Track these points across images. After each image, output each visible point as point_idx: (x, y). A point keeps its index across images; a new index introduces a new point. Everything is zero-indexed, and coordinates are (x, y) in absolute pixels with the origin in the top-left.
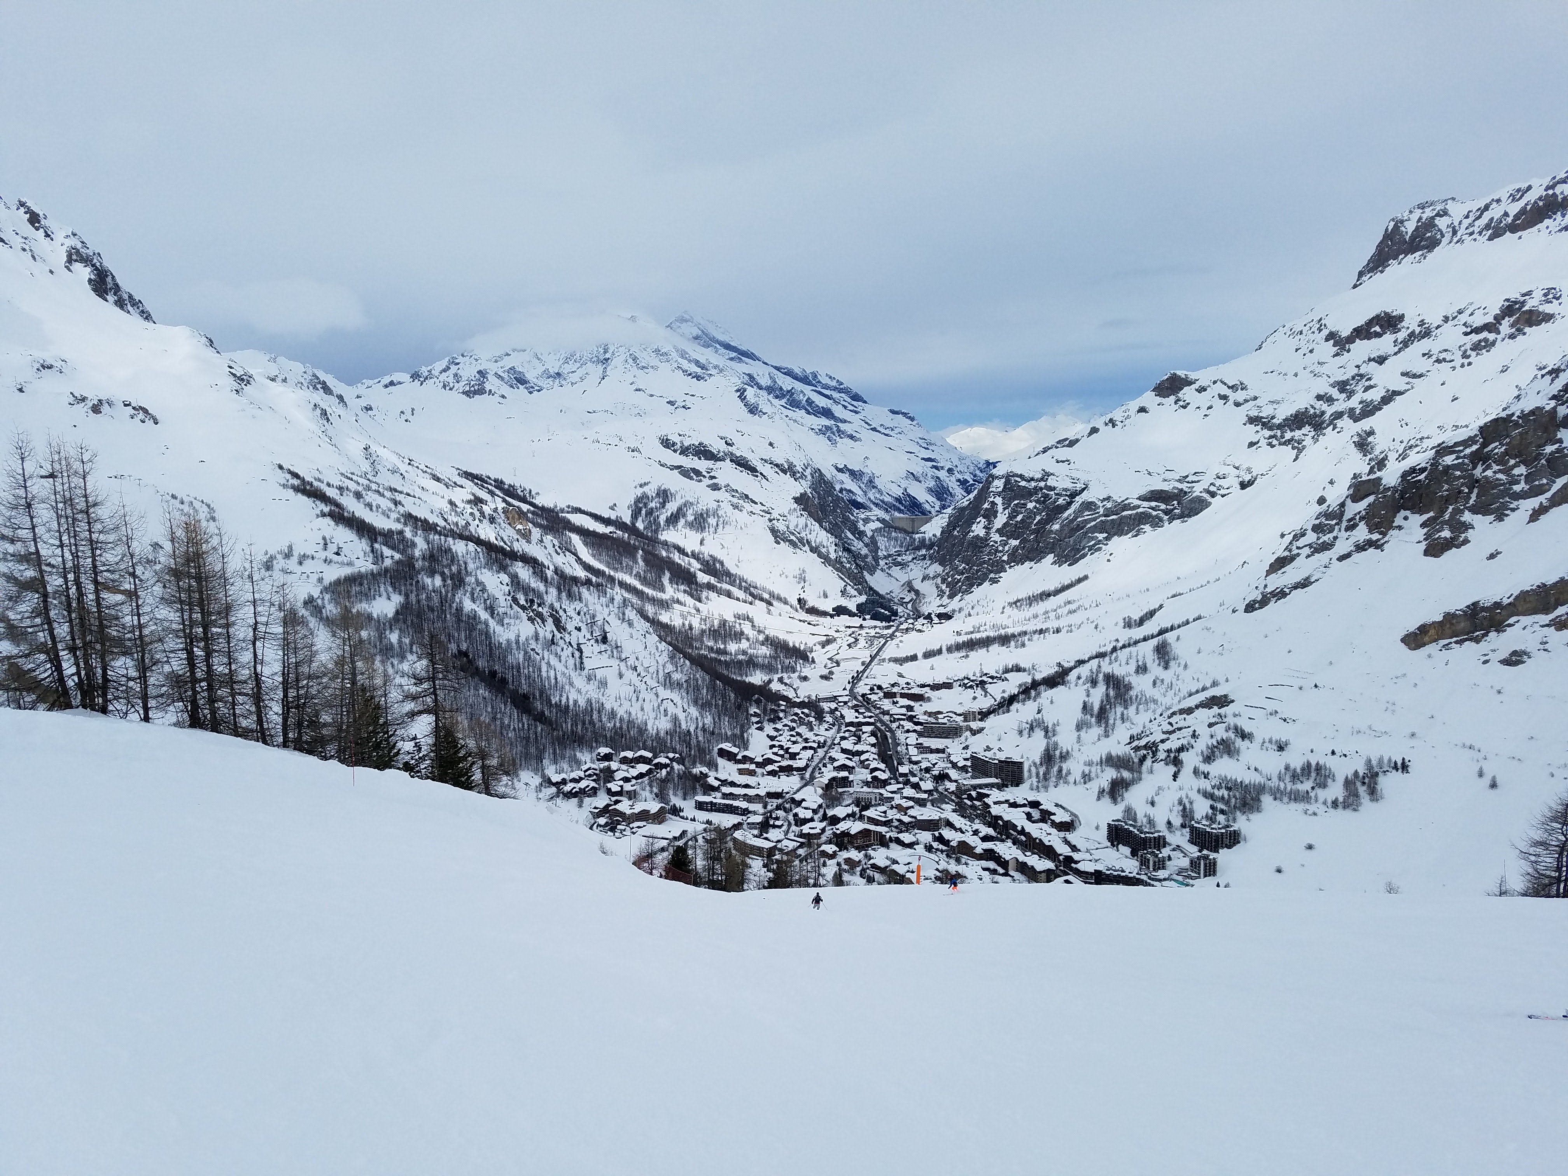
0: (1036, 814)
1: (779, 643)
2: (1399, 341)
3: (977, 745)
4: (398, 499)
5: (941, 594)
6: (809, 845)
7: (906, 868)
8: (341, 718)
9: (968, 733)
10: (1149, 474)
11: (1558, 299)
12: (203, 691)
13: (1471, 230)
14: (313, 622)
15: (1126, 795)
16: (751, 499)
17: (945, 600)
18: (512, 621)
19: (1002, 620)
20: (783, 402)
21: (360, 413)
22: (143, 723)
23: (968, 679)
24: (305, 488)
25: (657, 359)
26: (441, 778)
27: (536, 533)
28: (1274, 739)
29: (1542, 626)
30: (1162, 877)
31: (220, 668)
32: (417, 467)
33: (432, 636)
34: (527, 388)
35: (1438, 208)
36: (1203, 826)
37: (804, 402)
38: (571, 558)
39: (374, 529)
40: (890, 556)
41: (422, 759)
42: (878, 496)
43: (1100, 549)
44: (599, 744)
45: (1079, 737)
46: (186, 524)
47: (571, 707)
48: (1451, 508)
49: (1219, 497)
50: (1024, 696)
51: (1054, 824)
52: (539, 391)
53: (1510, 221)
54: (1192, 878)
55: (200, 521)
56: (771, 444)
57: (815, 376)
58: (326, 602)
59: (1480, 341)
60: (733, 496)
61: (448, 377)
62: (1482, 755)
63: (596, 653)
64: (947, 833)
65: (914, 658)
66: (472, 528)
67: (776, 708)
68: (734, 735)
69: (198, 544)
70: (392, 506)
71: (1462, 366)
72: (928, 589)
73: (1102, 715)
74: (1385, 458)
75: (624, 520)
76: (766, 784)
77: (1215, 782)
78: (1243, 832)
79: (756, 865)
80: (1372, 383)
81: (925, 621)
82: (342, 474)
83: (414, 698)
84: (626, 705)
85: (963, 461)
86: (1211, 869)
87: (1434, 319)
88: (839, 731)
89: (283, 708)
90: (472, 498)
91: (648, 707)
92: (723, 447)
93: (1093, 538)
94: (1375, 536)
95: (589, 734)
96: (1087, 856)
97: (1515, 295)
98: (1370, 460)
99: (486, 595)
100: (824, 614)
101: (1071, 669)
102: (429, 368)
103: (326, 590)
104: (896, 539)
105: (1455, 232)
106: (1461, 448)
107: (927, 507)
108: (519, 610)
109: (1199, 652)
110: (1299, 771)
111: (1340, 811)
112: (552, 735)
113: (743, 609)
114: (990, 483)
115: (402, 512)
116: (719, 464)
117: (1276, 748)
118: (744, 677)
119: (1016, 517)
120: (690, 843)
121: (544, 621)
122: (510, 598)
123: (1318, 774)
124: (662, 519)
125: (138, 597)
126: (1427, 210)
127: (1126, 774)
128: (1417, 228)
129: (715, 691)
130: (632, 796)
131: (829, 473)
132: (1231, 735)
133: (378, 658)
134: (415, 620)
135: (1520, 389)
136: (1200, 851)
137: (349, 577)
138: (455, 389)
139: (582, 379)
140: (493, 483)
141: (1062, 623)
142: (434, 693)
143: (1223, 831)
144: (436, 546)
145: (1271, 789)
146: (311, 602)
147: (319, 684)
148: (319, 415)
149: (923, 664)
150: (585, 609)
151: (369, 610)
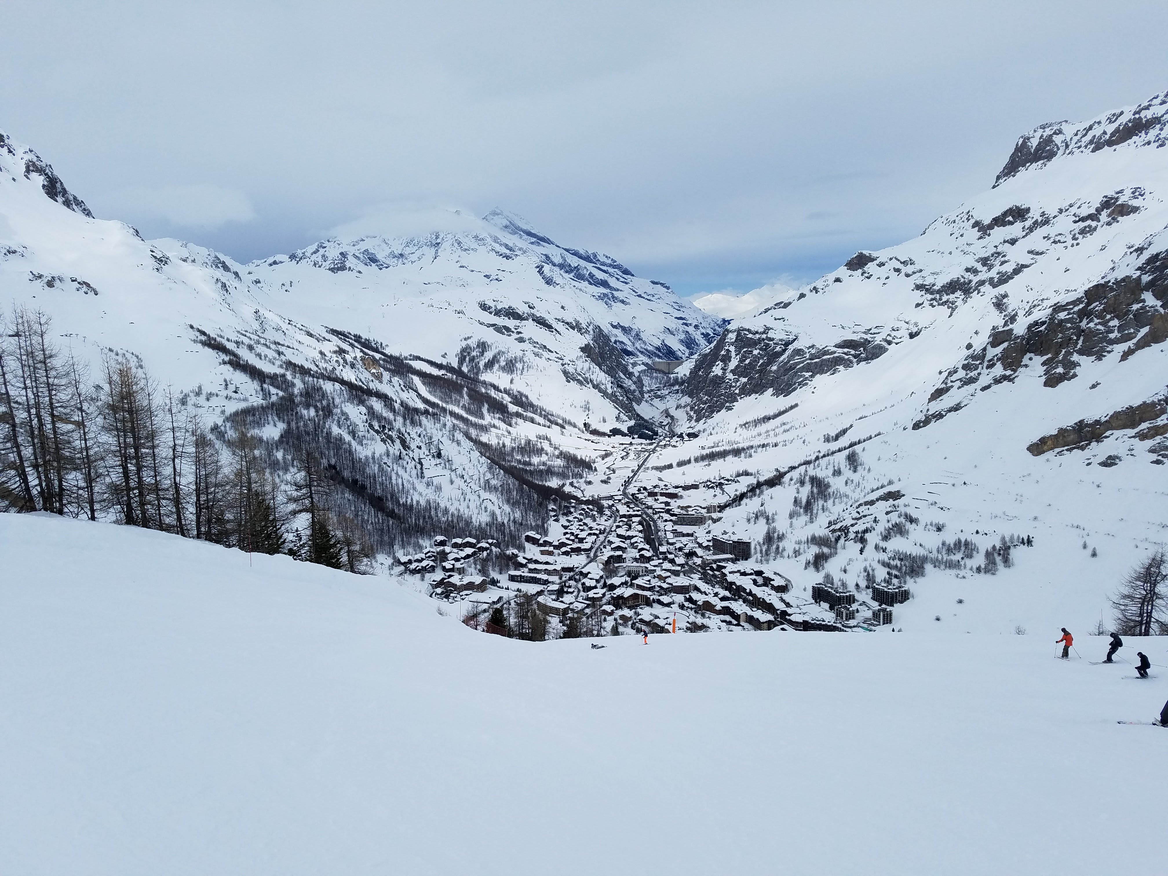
0: (760, 580)
1: (570, 456)
2: (1026, 228)
3: (717, 530)
4: (281, 350)
5: (690, 419)
6: (594, 606)
7: (665, 621)
8: (241, 516)
9: (710, 522)
10: (843, 328)
11: (1142, 195)
12: (136, 497)
13: (1079, 144)
14: (218, 444)
15: (826, 565)
16: (548, 349)
17: (693, 424)
18: (369, 442)
19: (736, 438)
20: (571, 275)
21: (251, 285)
22: (91, 522)
23: (710, 481)
24: (210, 343)
25: (476, 244)
26: (317, 560)
27: (386, 375)
28: (934, 523)
29: (1130, 438)
30: (852, 625)
31: (148, 479)
32: (295, 326)
33: (308, 454)
34: (377, 266)
35: (1055, 128)
36: (883, 586)
37: (587, 275)
38: (413, 394)
39: (263, 373)
40: (652, 390)
41: (303, 546)
42: (643, 346)
43: (806, 384)
44: (436, 533)
45: (791, 524)
46: (120, 371)
47: (415, 506)
48: (1064, 351)
49: (894, 344)
50: (751, 494)
51: (773, 588)
52: (387, 268)
53: (1108, 138)
54: (874, 625)
55: (130, 368)
56: (563, 307)
57: (595, 256)
58: (228, 428)
59: (1085, 227)
60: (535, 347)
61: (318, 257)
62: (1086, 532)
63: (432, 465)
64: (695, 596)
65: (670, 466)
66: (337, 372)
67: (568, 505)
68: (537, 525)
69: (130, 385)
70: (277, 356)
71: (1072, 246)
72: (680, 415)
73: (808, 507)
74: (1016, 315)
75: (453, 365)
76: (562, 561)
77: (891, 554)
78: (911, 591)
79: (554, 621)
80: (1006, 259)
81: (679, 439)
82: (238, 332)
83: (295, 500)
84: (456, 504)
85: (706, 320)
86: (888, 619)
87: (1051, 211)
88: (615, 521)
89: (197, 509)
90: (337, 349)
91: (472, 505)
92: (527, 310)
93: (801, 376)
94: (1008, 373)
95: (429, 526)
96: (798, 610)
97: (1111, 193)
98: (1005, 316)
99: (349, 423)
100: (603, 434)
101: (785, 473)
102: (303, 251)
103: (227, 419)
104: (657, 378)
105: (1067, 146)
106: (1071, 307)
107: (679, 354)
108: (374, 433)
109: (879, 460)
110: (952, 546)
111: (982, 574)
112: (401, 527)
113: (543, 431)
114: (726, 335)
115: (284, 360)
116: (524, 322)
117: (935, 529)
118: (544, 483)
119: (745, 361)
120: (505, 606)
121: (393, 442)
122: (367, 424)
123: (966, 548)
124: (482, 365)
125: (84, 426)
126: (1047, 130)
127: (826, 550)
128: (1040, 143)
129: (522, 492)
130: (461, 571)
131: (606, 329)
132: (902, 520)
133: (268, 471)
134: (296, 442)
135: (1114, 263)
136: (880, 605)
137: (245, 410)
138: (323, 266)
139: (419, 259)
140: (353, 338)
141: (779, 439)
142: (311, 497)
143: (897, 590)
144: (310, 386)
145: (932, 560)
146: (216, 429)
147: (223, 491)
148: (220, 287)
149: (677, 471)
150: (424, 433)
151: (260, 435)
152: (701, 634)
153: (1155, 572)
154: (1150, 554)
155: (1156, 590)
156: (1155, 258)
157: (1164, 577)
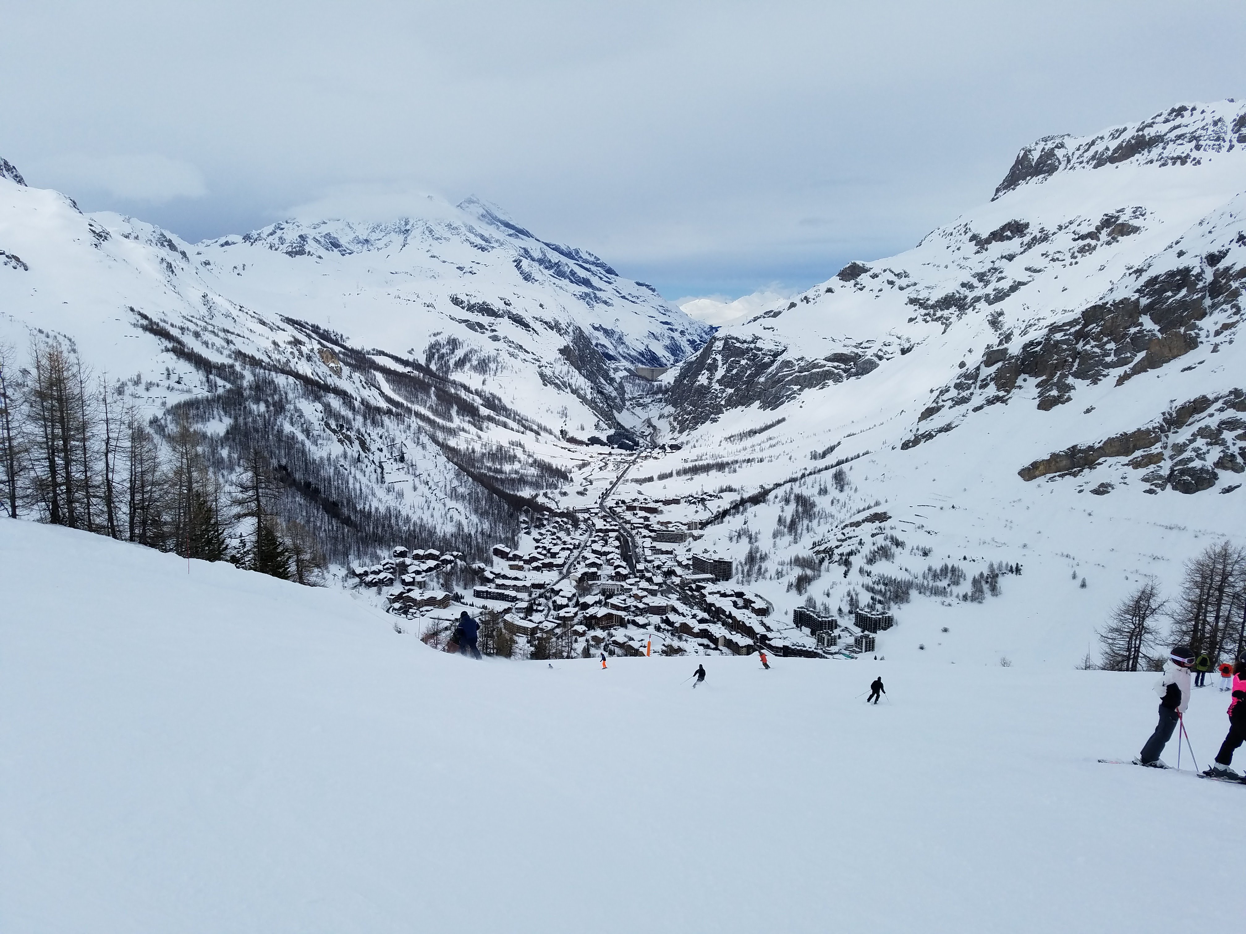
0: (740, 602)
1: (545, 465)
2: (1025, 243)
3: (697, 548)
4: (230, 339)
5: (673, 430)
6: (564, 626)
7: (640, 644)
8: (179, 518)
9: (691, 539)
10: (833, 340)
11: (1143, 215)
12: (62, 493)
13: (1081, 159)
14: (157, 438)
15: (808, 588)
16: (525, 349)
17: (676, 434)
18: (325, 442)
19: (720, 451)
20: (551, 272)
21: (200, 267)
22: (12, 519)
23: (692, 497)
24: (152, 327)
25: (449, 233)
26: (262, 569)
27: (346, 370)
28: (920, 547)
29: (1123, 465)
30: (833, 651)
31: (77, 474)
32: (247, 313)
33: (256, 453)
34: (340, 251)
35: (1057, 142)
36: (866, 612)
37: (568, 273)
38: (375, 392)
39: (210, 362)
40: (634, 398)
41: (247, 553)
42: (626, 350)
43: (794, 398)
44: (396, 543)
45: (775, 544)
46: (50, 354)
47: (373, 513)
48: (1059, 373)
49: (885, 360)
50: (734, 511)
51: (754, 611)
52: (350, 254)
53: (1110, 154)
54: (856, 652)
55: (61, 352)
56: (541, 306)
57: (577, 252)
58: (168, 422)
59: (1085, 246)
60: (510, 346)
61: (274, 240)
62: (1075, 562)
63: (394, 470)
64: (672, 617)
65: (651, 479)
66: (292, 365)
67: (541, 517)
68: (507, 538)
69: (60, 371)
70: (225, 345)
71: (1071, 264)
72: (663, 425)
73: (792, 526)
74: (1011, 334)
75: (420, 362)
76: (532, 577)
77: (875, 579)
78: (895, 618)
79: (522, 641)
80: (1003, 275)
81: (660, 451)
82: (184, 317)
83: (240, 503)
84: (419, 512)
85: (693, 326)
86: (870, 646)
87: (1051, 228)
88: (590, 536)
89: (130, 509)
90: (293, 340)
91: (437, 514)
92: (502, 306)
93: (789, 389)
94: (1002, 393)
95: (388, 535)
96: (778, 635)
97: (1112, 212)
98: (1000, 334)
99: (303, 420)
100: (581, 443)
101: (770, 490)
102: (259, 232)
103: (168, 412)
104: (639, 385)
105: (1069, 161)
106: (1068, 327)
107: (664, 360)
108: (331, 433)
109: (866, 479)
110: (938, 571)
111: (968, 603)
112: (357, 535)
113: (516, 437)
114: (713, 343)
115: (233, 349)
116: (499, 320)
117: (921, 554)
118: (516, 492)
119: (732, 371)
121: (351, 442)
122: (323, 423)
123: (953, 574)
124: (452, 363)
125: (8, 414)
126: (1049, 143)
127: (809, 572)
128: (1041, 156)
129: (492, 502)
130: (422, 585)
131: (587, 330)
132: (888, 543)
133: (211, 469)
134: (242, 438)
135: (1113, 284)
136: (863, 632)
137: (188, 402)
138: (280, 249)
139: (386, 246)
140: (310, 328)
141: (765, 454)
142: (257, 499)
143: (880, 616)
144: (261, 378)
145: (917, 585)
146: (156, 422)
147: (161, 490)
148: (165, 267)
149: (658, 484)
150: (386, 434)
151: (204, 430)
152: (677, 658)
153: (1144, 605)
154: (1140, 586)
155: (1145, 625)
156: (1153, 280)
157: (1153, 611)
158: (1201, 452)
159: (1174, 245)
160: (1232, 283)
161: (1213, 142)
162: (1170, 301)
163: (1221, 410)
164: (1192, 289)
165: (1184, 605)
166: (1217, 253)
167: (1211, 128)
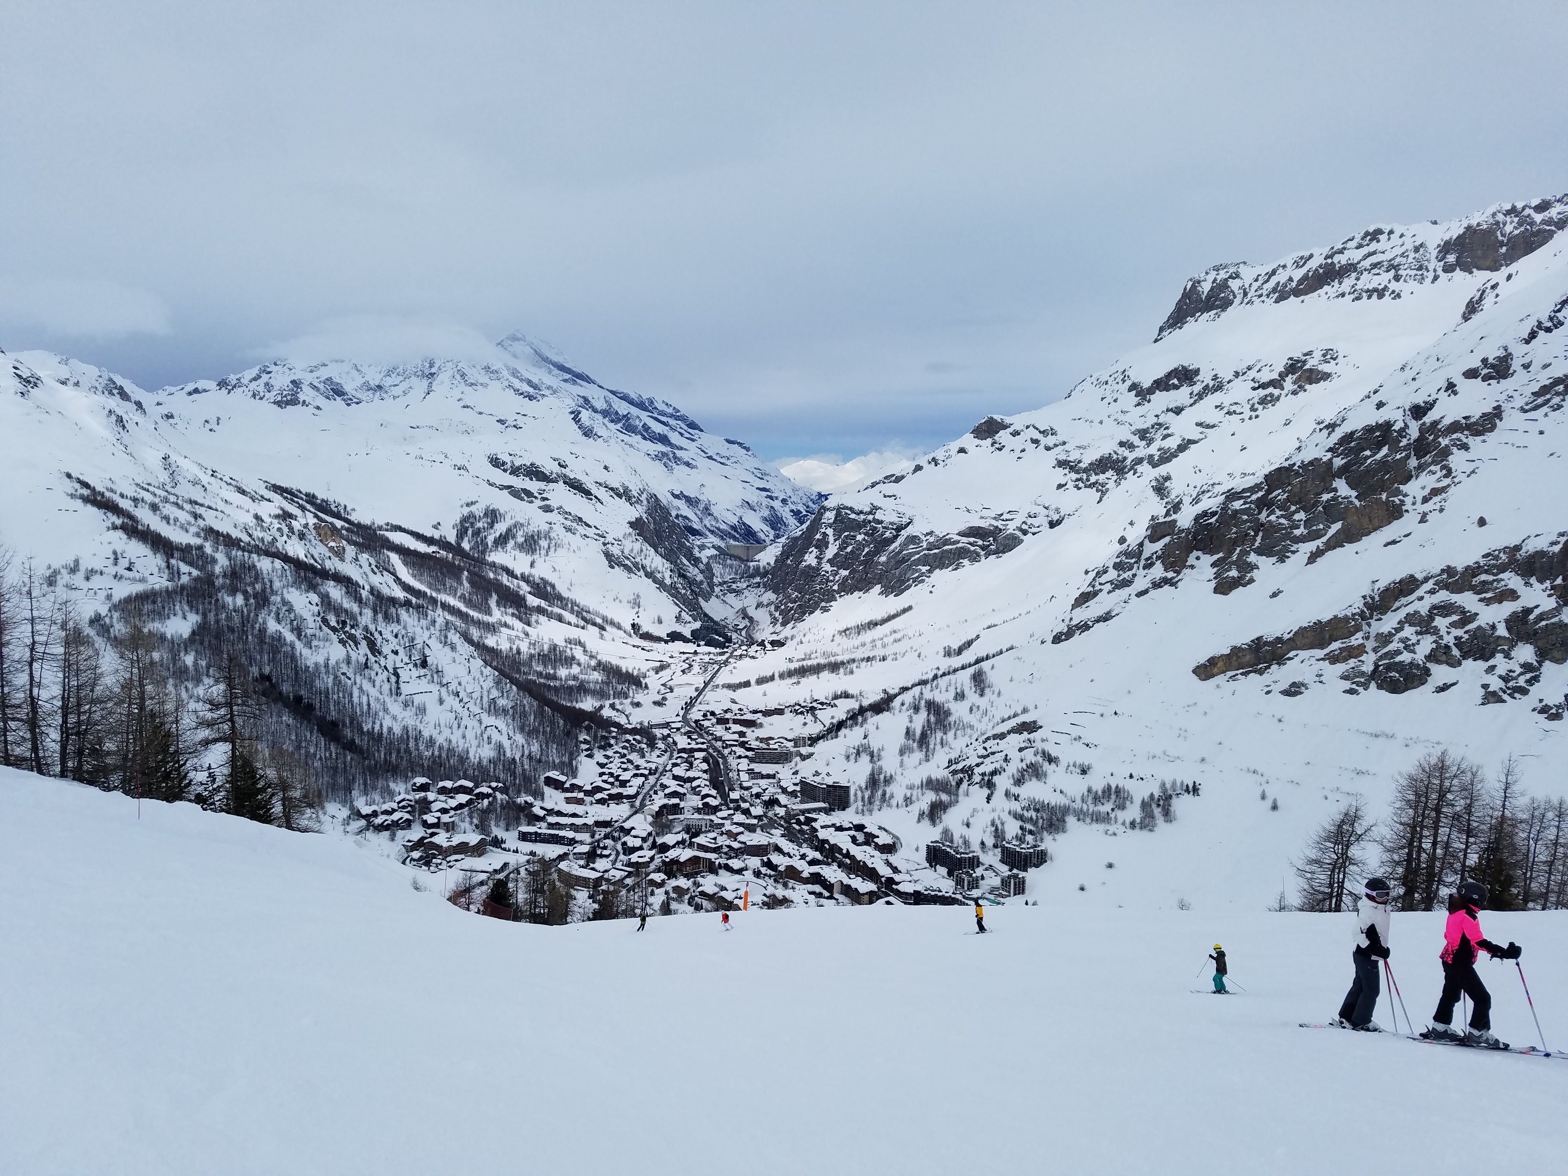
0: (860, 837)
1: (612, 668)
2: (1195, 393)
3: (806, 770)
4: (198, 512)
5: (774, 621)
6: (637, 874)
7: (734, 894)
8: (127, 746)
9: (798, 759)
10: (968, 511)
11: (1334, 359)
13: (1260, 292)
14: (99, 642)
15: (943, 817)
16: (585, 523)
17: (778, 627)
18: (321, 644)
19: (833, 648)
20: (619, 426)
21: (160, 421)
23: (799, 705)
24: (95, 499)
25: (487, 377)
26: (237, 811)
27: (351, 551)
28: (1078, 764)
29: (1318, 660)
32: (221, 479)
33: (231, 660)
34: (344, 400)
35: (1231, 271)
36: (1014, 845)
37: (640, 427)
38: (389, 578)
39: (171, 543)
40: (725, 583)
41: (217, 790)
42: (714, 523)
43: (923, 581)
44: (415, 774)
45: (902, 762)
47: (385, 735)
48: (1238, 549)
49: (1030, 535)
50: (851, 722)
51: (878, 847)
52: (357, 403)
53: (1294, 286)
54: (1003, 896)
56: (606, 468)
57: (651, 402)
58: (115, 620)
59: (1266, 396)
60: (566, 519)
61: (259, 386)
62: (1264, 780)
63: (414, 678)
64: (776, 858)
65: (747, 684)
66: (279, 545)
67: (607, 735)
68: (562, 763)
70: (192, 520)
71: (1250, 418)
72: (762, 616)
73: (923, 740)
74: (1180, 502)
75: (449, 539)
76: (596, 813)
77: (1025, 803)
78: (1050, 852)
79: (582, 896)
80: (1169, 432)
81: (759, 648)
82: (138, 485)
83: (209, 724)
84: (446, 733)
85: (797, 493)
86: (1020, 888)
87: (1226, 374)
88: (671, 758)
89: (62, 735)
90: (281, 512)
91: (470, 734)
92: (556, 469)
93: (917, 571)
94: (1170, 575)
95: (404, 763)
96: (907, 877)
97: (1297, 355)
98: (1166, 503)
99: (292, 616)
100: (658, 639)
101: (896, 696)
102: (237, 377)
103: (114, 607)
104: (731, 566)
105: (1245, 294)
106: (1248, 494)
107: (762, 536)
108: (329, 631)
109: (1011, 681)
110: (1100, 793)
111: (1137, 831)
112: (363, 764)
113: (575, 633)
114: (822, 514)
115: (202, 525)
116: (552, 485)
117: (1079, 771)
118: (574, 703)
119: (846, 548)
120: (512, 875)
121: (356, 644)
122: (319, 619)
123: (1117, 796)
124: (490, 540)
126: (1222, 272)
127: (944, 797)
128: (1212, 289)
129: (543, 717)
130: (450, 827)
131: (665, 499)
132: (1039, 759)
133: (171, 681)
134: (213, 641)
135: (1301, 441)
136: (1010, 870)
137: (141, 595)
138: (265, 399)
139: (405, 393)
140: (304, 497)
141: (888, 651)
142: (232, 720)
143: (1032, 850)
144: (238, 562)
145: (1075, 811)
146: (98, 621)
147: (103, 709)
148: (114, 422)
149: (755, 690)
150: (403, 632)
151: (162, 630)
152: (781, 912)
153: (1348, 830)
154: (1342, 807)
155: (1350, 854)
156: (1348, 437)
157: (1359, 837)
158: (1410, 643)
159: (1371, 394)
160: (1440, 439)
161: (1415, 272)
162: (1369, 461)
163: (1432, 592)
164: (1394, 449)
165: (1395, 829)
166: (1423, 405)
167: (1412, 255)
